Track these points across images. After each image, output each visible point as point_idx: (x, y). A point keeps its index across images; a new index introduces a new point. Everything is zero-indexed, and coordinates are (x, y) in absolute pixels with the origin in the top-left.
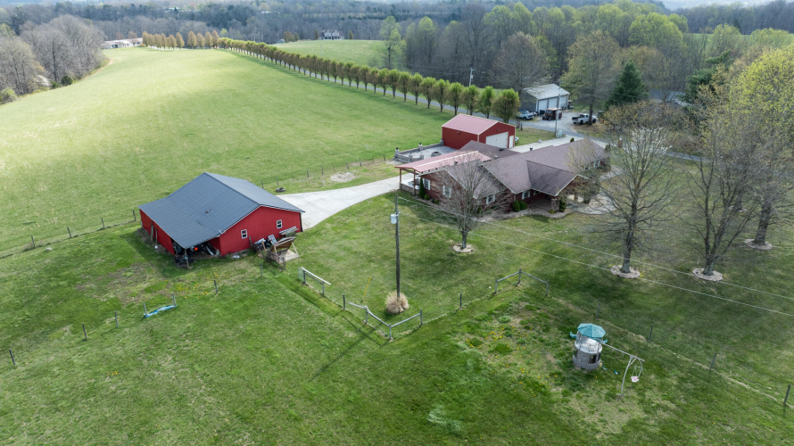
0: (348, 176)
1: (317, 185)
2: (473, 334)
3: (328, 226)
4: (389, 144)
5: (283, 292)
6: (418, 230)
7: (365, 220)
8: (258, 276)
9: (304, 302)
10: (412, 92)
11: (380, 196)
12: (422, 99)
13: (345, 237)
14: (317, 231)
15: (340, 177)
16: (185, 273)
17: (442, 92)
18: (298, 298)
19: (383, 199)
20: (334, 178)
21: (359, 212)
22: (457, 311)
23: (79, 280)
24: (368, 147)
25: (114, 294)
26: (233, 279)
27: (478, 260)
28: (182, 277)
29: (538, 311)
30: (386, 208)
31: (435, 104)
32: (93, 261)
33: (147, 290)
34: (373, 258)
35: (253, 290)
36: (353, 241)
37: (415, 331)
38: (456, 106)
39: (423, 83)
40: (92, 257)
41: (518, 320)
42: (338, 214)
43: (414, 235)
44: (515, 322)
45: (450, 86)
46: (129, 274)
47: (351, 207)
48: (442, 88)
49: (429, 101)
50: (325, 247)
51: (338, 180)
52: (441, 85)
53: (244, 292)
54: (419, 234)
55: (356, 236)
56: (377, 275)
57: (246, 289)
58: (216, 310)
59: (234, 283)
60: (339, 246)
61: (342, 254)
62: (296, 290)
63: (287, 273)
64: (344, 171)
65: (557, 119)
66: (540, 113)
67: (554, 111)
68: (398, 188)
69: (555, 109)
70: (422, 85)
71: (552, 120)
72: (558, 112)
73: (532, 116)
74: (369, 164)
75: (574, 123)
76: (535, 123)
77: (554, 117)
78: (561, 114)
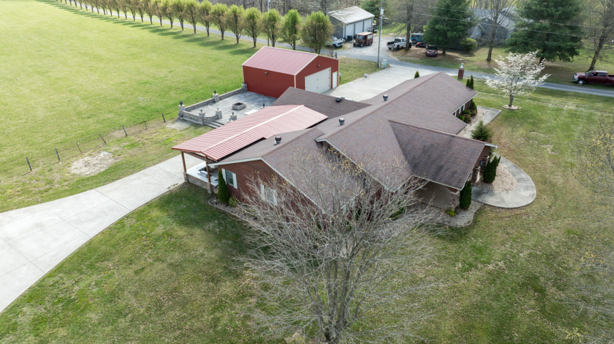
0: (101, 160)
4: (173, 94)
10: (202, 22)
11: (149, 205)
12: (214, 29)
15: (87, 164)
17: (236, 20)
24: (142, 100)
31: (230, 35)
38: (254, 36)
39: (212, 10)
43: (216, 323)
45: (245, 13)
48: (236, 15)
49: (222, 31)
51: (83, 169)
52: (235, 12)
64: (98, 149)
65: (369, 45)
66: (349, 39)
67: (366, 37)
68: (182, 181)
69: (366, 33)
70: (213, 13)
71: (364, 46)
72: (369, 37)
73: (341, 43)
74: (140, 132)
75: (390, 49)
76: (348, 52)
77: (365, 43)
78: (372, 39)
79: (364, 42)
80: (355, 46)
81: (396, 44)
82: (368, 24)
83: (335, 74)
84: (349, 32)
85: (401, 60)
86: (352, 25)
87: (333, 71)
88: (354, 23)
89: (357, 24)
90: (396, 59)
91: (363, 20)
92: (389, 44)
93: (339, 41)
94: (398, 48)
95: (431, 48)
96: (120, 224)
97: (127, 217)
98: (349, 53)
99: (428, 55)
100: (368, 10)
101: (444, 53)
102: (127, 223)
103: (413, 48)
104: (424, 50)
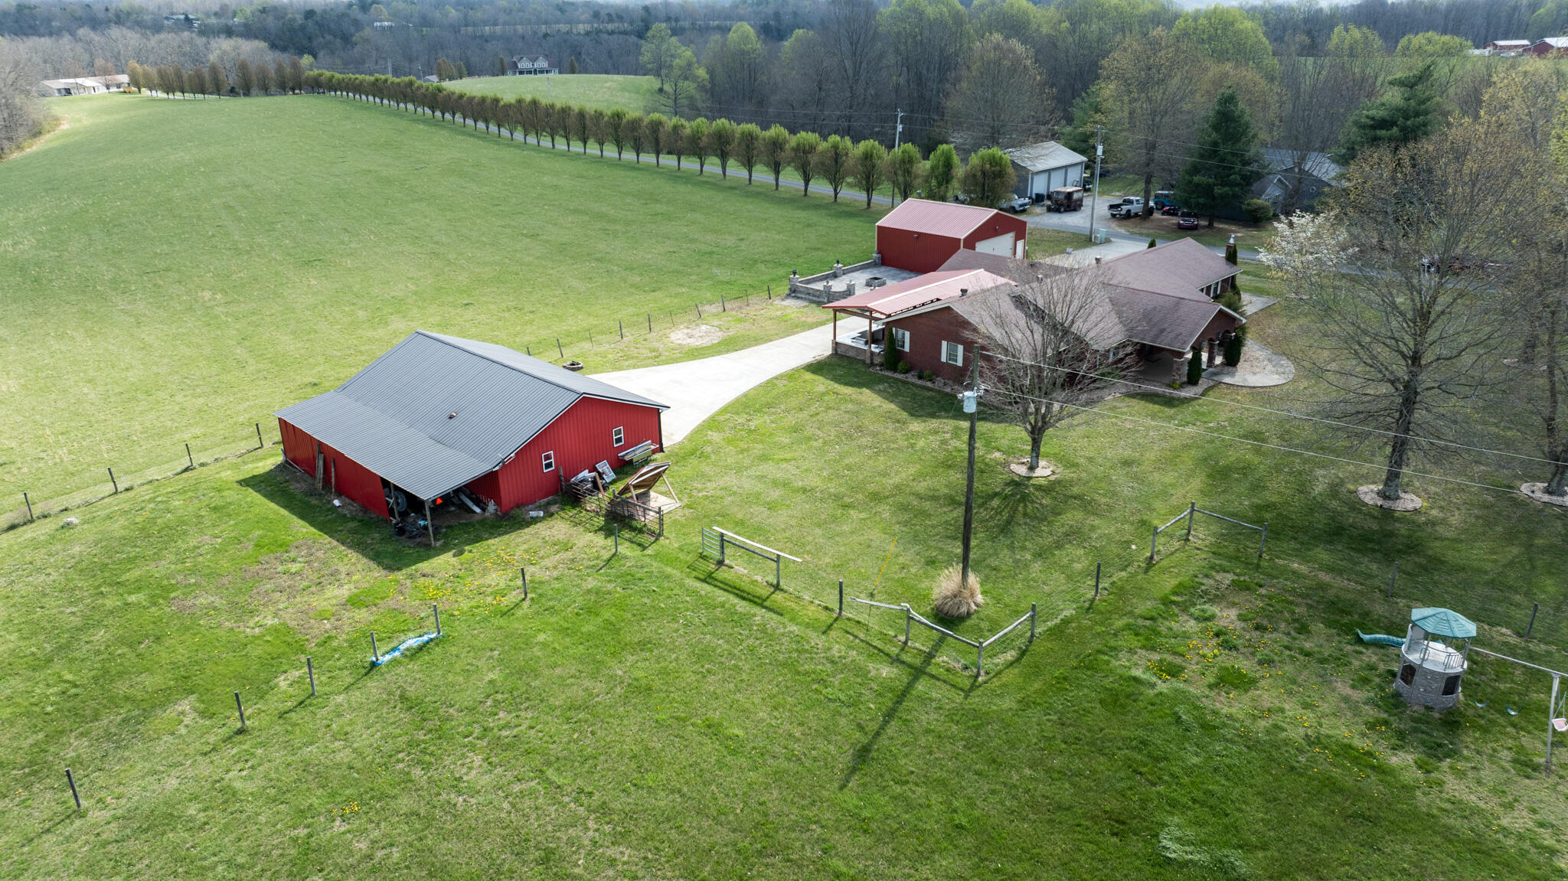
0: (704, 333)
1: (646, 353)
2: (1153, 649)
3: (715, 436)
4: (762, 267)
5: (682, 586)
6: (914, 435)
7: (790, 420)
8: (606, 555)
9: (742, 606)
10: (768, 165)
11: (796, 370)
12: (791, 179)
13: (764, 458)
14: (694, 449)
15: (690, 337)
16: (428, 557)
17: (838, 162)
18: (722, 596)
19: (809, 376)
20: (679, 336)
21: (769, 405)
22: (1093, 601)
23: (173, 588)
24: (721, 274)
25: (276, 615)
26: (547, 562)
27: (1075, 490)
28: (424, 566)
29: (1263, 591)
30: (824, 394)
31: (821, 187)
32: (193, 542)
33: (354, 602)
34: (847, 500)
35: (610, 586)
36: (784, 465)
37: (1023, 653)
38: (869, 190)
39: (790, 146)
40: (185, 533)
41: (1233, 613)
42: (724, 410)
43: (912, 446)
44: (1227, 617)
45: (855, 148)
46: (294, 567)
47: (745, 395)
48: (837, 155)
49: (807, 182)
50: (730, 480)
51: (689, 341)
52: (835, 147)
53: (589, 591)
54: (921, 443)
55: (788, 456)
56: (875, 535)
57: (591, 583)
58: (541, 637)
59: (555, 574)
60: (761, 478)
61: (776, 494)
62: (709, 579)
63: (670, 542)
64: (695, 324)
65: (1075, 210)
66: (1038, 199)
67: (1070, 194)
68: (829, 352)
69: (1070, 189)
70: (793, 149)
71: (1066, 211)
72: (1075, 196)
73: (1026, 205)
74: (740, 308)
75: (1113, 216)
76: (1037, 219)
77: (1069, 206)
78: (1081, 200)
79: (1067, 204)
80: (1049, 210)
81: (1125, 208)
82: (1075, 175)
83: (1020, 244)
84: (1039, 186)
85: (1132, 233)
86: (1045, 176)
87: (1017, 239)
88: (1049, 171)
89: (1053, 174)
90: (1123, 231)
91: (1066, 167)
92: (1112, 207)
93: (1022, 201)
94: (1128, 216)
95: (1188, 215)
96: (771, 383)
97: (776, 378)
98: (1040, 220)
99: (1180, 227)
100: (1074, 150)
101: (1210, 225)
102: (780, 383)
103: (1157, 215)
104: (1174, 220)
